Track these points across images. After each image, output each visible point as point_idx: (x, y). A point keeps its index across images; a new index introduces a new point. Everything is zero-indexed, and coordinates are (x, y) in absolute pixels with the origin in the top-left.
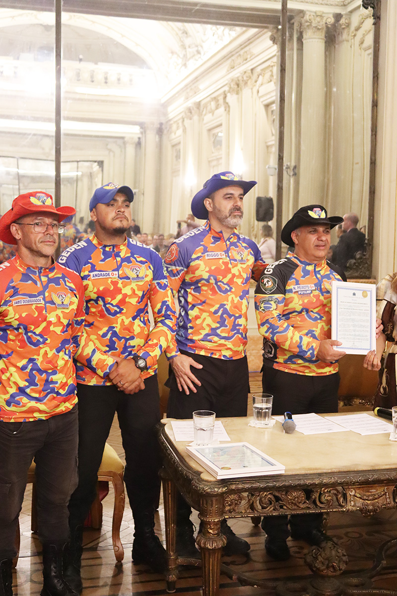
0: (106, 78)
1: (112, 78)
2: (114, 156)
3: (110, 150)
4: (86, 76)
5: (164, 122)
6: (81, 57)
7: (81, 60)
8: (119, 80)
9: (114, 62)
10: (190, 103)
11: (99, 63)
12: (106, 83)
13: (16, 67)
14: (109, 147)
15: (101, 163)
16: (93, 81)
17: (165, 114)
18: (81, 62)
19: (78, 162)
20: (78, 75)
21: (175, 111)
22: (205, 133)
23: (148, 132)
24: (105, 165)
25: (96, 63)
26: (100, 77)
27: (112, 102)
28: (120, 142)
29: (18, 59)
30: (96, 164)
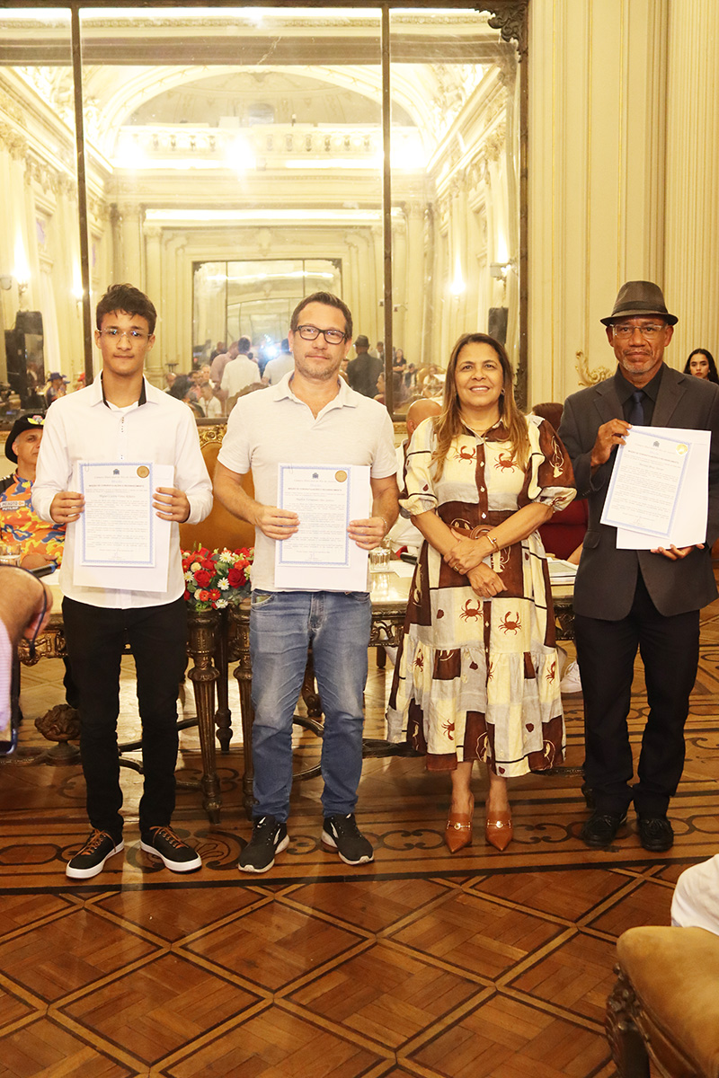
0: (327, 144)
1: (337, 142)
2: (357, 252)
3: (350, 245)
4: (300, 143)
5: (433, 202)
6: (294, 117)
7: (294, 121)
8: (347, 144)
9: (345, 122)
10: (453, 174)
11: (320, 124)
12: (327, 149)
13: (212, 137)
14: (350, 239)
15: (338, 263)
16: (309, 150)
17: (433, 190)
18: (295, 125)
19: (304, 260)
20: (289, 142)
21: (442, 184)
22: (471, 217)
23: (411, 216)
24: (345, 264)
25: (316, 126)
26: (319, 143)
27: (337, 178)
28: (365, 233)
29: (217, 125)
30: (331, 262)
